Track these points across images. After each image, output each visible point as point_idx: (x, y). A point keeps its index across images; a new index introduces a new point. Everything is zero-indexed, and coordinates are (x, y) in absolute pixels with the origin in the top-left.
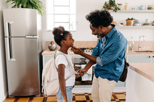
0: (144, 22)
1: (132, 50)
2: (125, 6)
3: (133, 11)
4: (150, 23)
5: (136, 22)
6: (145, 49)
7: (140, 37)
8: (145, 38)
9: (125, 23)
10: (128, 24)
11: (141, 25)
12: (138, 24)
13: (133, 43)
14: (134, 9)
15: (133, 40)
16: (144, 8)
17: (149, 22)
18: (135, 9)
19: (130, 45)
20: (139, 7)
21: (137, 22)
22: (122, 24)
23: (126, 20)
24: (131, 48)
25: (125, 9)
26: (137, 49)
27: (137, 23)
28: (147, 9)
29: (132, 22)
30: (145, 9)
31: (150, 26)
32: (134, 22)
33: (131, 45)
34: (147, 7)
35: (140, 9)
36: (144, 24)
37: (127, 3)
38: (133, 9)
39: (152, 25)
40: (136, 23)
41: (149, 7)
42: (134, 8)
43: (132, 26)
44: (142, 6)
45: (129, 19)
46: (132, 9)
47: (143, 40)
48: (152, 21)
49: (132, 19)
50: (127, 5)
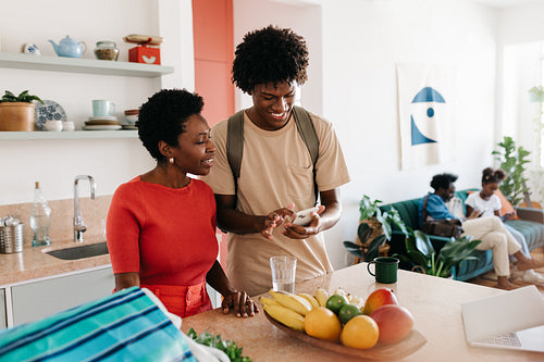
0: (89, 114)
1: (44, 243)
3: (27, 58)
4: (114, 119)
5: (50, 113)
7: (76, 183)
8: (95, 186)
10: (10, 122)
11: (71, 125)
12: (59, 124)
13: (48, 212)
14: (30, 49)
15: (43, 198)
16: (79, 51)
17: (107, 112)
18: (37, 52)
19: (33, 223)
20: (57, 43)
21: (58, 111)
24: (40, 239)
26: (71, 236)
27: (58, 117)
28: (94, 56)
29: (30, 112)
30: (84, 55)
31: (113, 132)
32: (43, 110)
33: (39, 223)
34: (94, 47)
35: (60, 55)
36: (87, 124)
38: (27, 50)
39: (124, 128)
40: (50, 117)
41: (102, 47)
42: (31, 45)
43: (29, 133)
44: (67, 41)
45: (9, 97)
46: (23, 51)
47: (90, 195)
48: (122, 109)
49: (26, 98)
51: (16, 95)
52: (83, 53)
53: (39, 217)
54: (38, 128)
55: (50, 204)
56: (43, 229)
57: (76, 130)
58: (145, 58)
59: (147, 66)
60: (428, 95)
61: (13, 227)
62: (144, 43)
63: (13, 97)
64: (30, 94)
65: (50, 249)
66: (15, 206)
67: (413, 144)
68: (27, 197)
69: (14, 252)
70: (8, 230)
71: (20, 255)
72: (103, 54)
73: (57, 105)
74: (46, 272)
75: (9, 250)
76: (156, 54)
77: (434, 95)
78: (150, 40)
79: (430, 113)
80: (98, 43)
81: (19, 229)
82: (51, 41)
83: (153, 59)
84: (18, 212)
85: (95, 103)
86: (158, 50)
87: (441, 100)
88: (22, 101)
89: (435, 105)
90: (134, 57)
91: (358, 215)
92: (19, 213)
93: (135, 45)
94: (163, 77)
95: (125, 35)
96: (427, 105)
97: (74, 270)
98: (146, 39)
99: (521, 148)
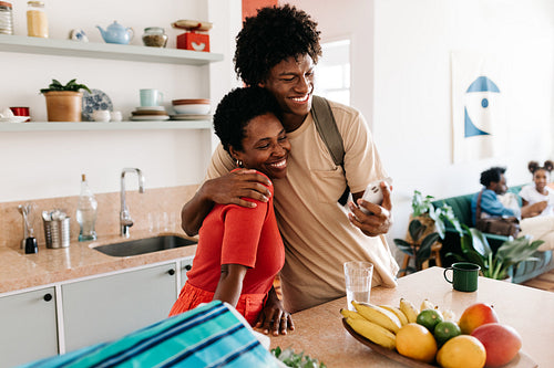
0: (136, 103)
1: (90, 238)
2: (29, 14)
3: (75, 44)
4: (161, 109)
5: (97, 103)
6: (151, 227)
7: (123, 175)
8: (143, 179)
9: (40, 106)
10: (57, 112)
11: (119, 116)
12: (107, 114)
13: (94, 205)
14: (78, 36)
15: (90, 191)
16: (127, 37)
17: (155, 102)
18: (85, 38)
19: (79, 217)
20: (105, 29)
21: (104, 100)
22: (24, 111)
23: (43, 91)
24: (86, 233)
25: (30, 34)
26: (118, 230)
27: (105, 107)
28: (142, 42)
29: (77, 102)
30: (132, 42)
31: (161, 123)
32: (89, 100)
34: (141, 34)
35: (107, 41)
36: (134, 114)
37: (36, 4)
38: (75, 37)
39: (172, 119)
40: (97, 106)
41: (150, 33)
42: (79, 31)
43: (76, 124)
44: (115, 27)
45: (56, 86)
46: (71, 37)
47: (138, 189)
48: (169, 99)
49: (73, 87)
50: (37, 12)
51: (64, 84)
52: (131, 40)
53: (85, 211)
54: (85, 118)
55: (96, 197)
56: (90, 223)
57: (123, 120)
58: (194, 45)
59: (196, 53)
61: (59, 222)
62: (192, 29)
63: (60, 86)
64: (78, 83)
65: (96, 245)
66: (60, 199)
67: (466, 136)
68: (73, 190)
69: (61, 247)
70: (55, 224)
71: (67, 250)
72: (151, 41)
73: (104, 94)
74: (96, 270)
75: (56, 245)
76: (205, 40)
78: (200, 25)
79: (485, 104)
80: (146, 30)
81: (66, 223)
82: (98, 27)
83: (202, 46)
84: (64, 205)
85: (143, 93)
86: (208, 36)
87: (496, 90)
88: (70, 89)
89: (489, 95)
90: (183, 43)
91: (411, 211)
92: (66, 206)
93: (183, 32)
94: (212, 65)
95: (175, 20)
97: (124, 268)
98: (195, 24)
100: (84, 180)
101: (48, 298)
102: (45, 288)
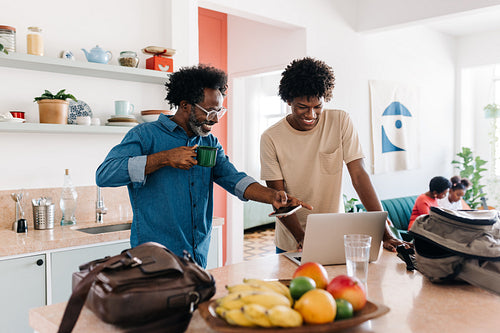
0: (112, 113)
1: (70, 223)
2: (29, 38)
3: (65, 62)
4: (132, 117)
5: (79, 111)
6: (121, 215)
9: (33, 111)
10: (47, 116)
11: (98, 121)
12: (88, 120)
13: (75, 196)
14: (68, 56)
16: (106, 59)
17: (128, 111)
18: (73, 58)
20: (89, 51)
21: (86, 109)
22: (21, 115)
23: (37, 99)
25: (29, 52)
26: (93, 217)
27: (86, 114)
28: (118, 63)
30: (110, 62)
32: (73, 108)
33: (67, 204)
34: (119, 57)
35: (90, 61)
36: (110, 121)
37: (35, 29)
38: (65, 56)
40: (79, 114)
41: (125, 56)
42: (68, 53)
43: (63, 126)
44: (97, 50)
45: (48, 95)
46: (62, 57)
48: (139, 111)
49: (62, 97)
50: (36, 36)
51: (54, 94)
52: (109, 60)
54: (70, 122)
55: (77, 189)
57: (101, 125)
58: (160, 66)
59: (162, 73)
60: (396, 109)
61: (46, 207)
62: (159, 54)
63: (51, 96)
64: (66, 93)
65: (77, 228)
67: (384, 152)
68: (57, 182)
69: (47, 229)
70: (42, 209)
71: (51, 231)
72: (125, 62)
73: (86, 105)
75: (42, 227)
76: (170, 63)
77: (401, 108)
78: (165, 51)
79: (399, 125)
80: (122, 53)
81: (52, 208)
82: (83, 50)
83: (167, 68)
84: (50, 194)
85: (118, 104)
86: (172, 60)
87: (408, 114)
88: (59, 98)
89: (402, 118)
90: (151, 65)
92: (51, 196)
93: (152, 56)
95: (145, 47)
96: (395, 118)
98: (162, 50)
99: (478, 157)
100: (67, 173)
101: (40, 263)
102: (37, 255)
